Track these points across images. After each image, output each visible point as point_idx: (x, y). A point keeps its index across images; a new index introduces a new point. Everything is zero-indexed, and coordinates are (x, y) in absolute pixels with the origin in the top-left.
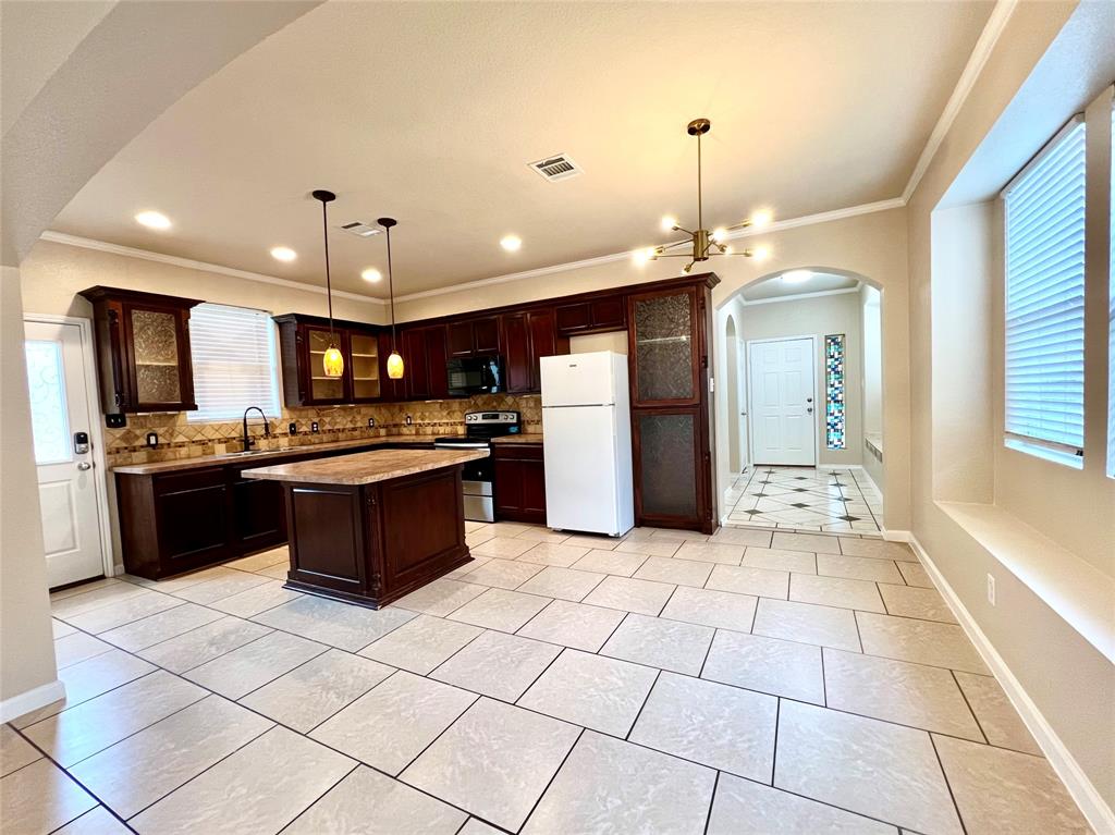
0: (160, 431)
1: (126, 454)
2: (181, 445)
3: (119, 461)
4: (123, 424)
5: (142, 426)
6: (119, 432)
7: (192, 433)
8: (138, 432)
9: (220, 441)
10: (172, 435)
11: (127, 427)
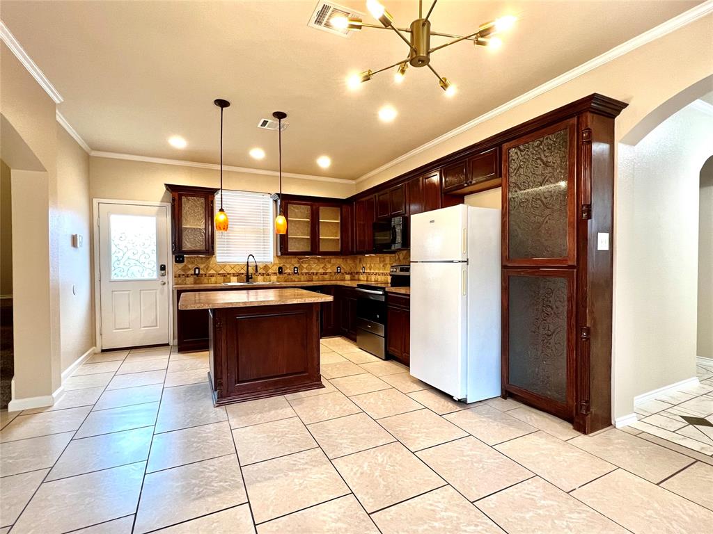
0: (202, 266)
1: (183, 278)
2: (212, 276)
3: (180, 281)
4: (183, 261)
5: (193, 263)
6: (181, 265)
7: (218, 269)
8: (190, 266)
9: (234, 275)
10: (207, 269)
11: (185, 263)
